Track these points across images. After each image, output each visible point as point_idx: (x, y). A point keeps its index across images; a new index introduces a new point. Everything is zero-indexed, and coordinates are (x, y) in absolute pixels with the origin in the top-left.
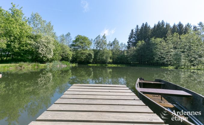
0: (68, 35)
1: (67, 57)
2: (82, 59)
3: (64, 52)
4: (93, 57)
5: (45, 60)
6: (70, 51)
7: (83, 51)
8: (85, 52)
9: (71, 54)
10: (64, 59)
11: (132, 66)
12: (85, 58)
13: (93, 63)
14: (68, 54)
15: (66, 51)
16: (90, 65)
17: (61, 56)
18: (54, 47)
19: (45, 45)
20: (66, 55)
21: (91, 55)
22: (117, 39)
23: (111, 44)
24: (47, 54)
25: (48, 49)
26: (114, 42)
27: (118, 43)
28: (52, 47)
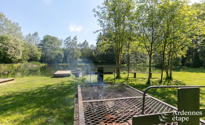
0: (36, 34)
1: (36, 58)
2: (52, 59)
3: (32, 52)
4: (63, 57)
5: (14, 61)
6: (39, 51)
7: (52, 52)
8: (55, 52)
9: (39, 54)
10: (32, 59)
11: (99, 64)
12: (55, 58)
13: (63, 63)
14: (36, 54)
15: (34, 51)
16: (61, 64)
17: (29, 56)
18: (23, 49)
19: (14, 47)
20: (34, 55)
21: (62, 55)
22: (87, 41)
23: (81, 45)
24: (16, 55)
25: (17, 50)
26: (84, 43)
27: (87, 44)
28: (21, 48)
